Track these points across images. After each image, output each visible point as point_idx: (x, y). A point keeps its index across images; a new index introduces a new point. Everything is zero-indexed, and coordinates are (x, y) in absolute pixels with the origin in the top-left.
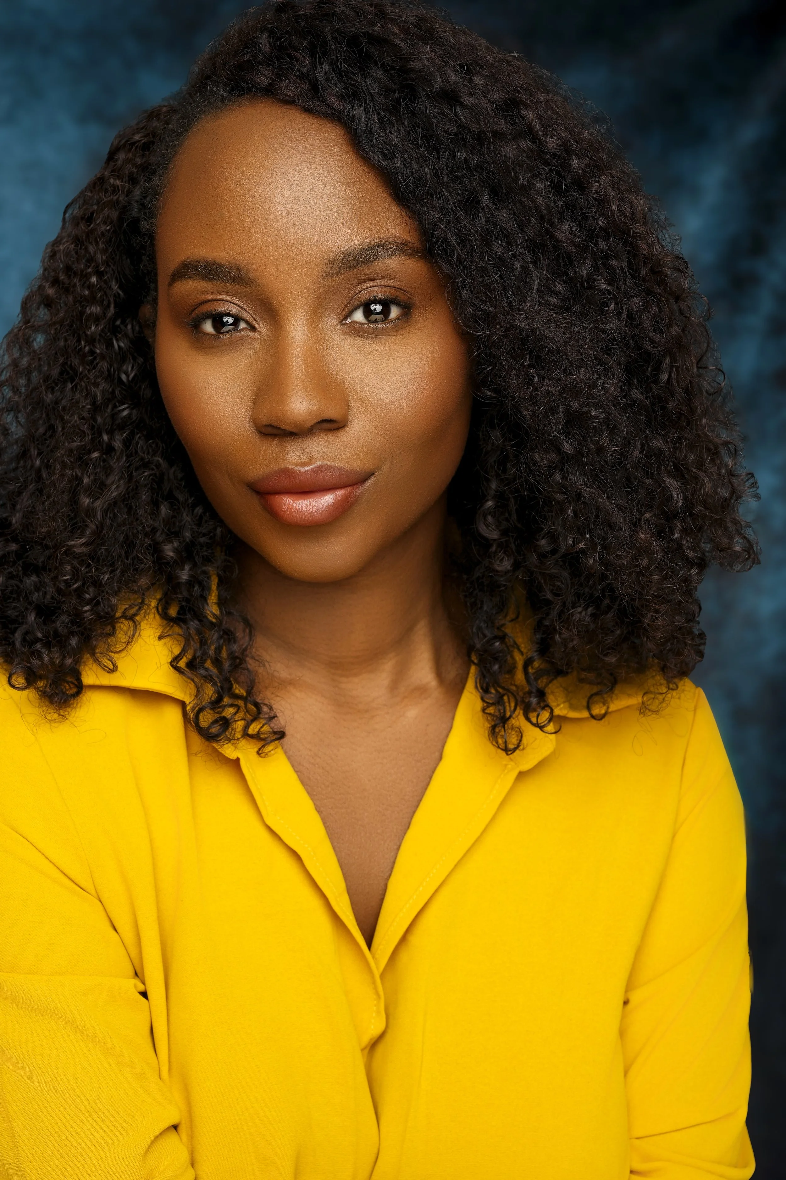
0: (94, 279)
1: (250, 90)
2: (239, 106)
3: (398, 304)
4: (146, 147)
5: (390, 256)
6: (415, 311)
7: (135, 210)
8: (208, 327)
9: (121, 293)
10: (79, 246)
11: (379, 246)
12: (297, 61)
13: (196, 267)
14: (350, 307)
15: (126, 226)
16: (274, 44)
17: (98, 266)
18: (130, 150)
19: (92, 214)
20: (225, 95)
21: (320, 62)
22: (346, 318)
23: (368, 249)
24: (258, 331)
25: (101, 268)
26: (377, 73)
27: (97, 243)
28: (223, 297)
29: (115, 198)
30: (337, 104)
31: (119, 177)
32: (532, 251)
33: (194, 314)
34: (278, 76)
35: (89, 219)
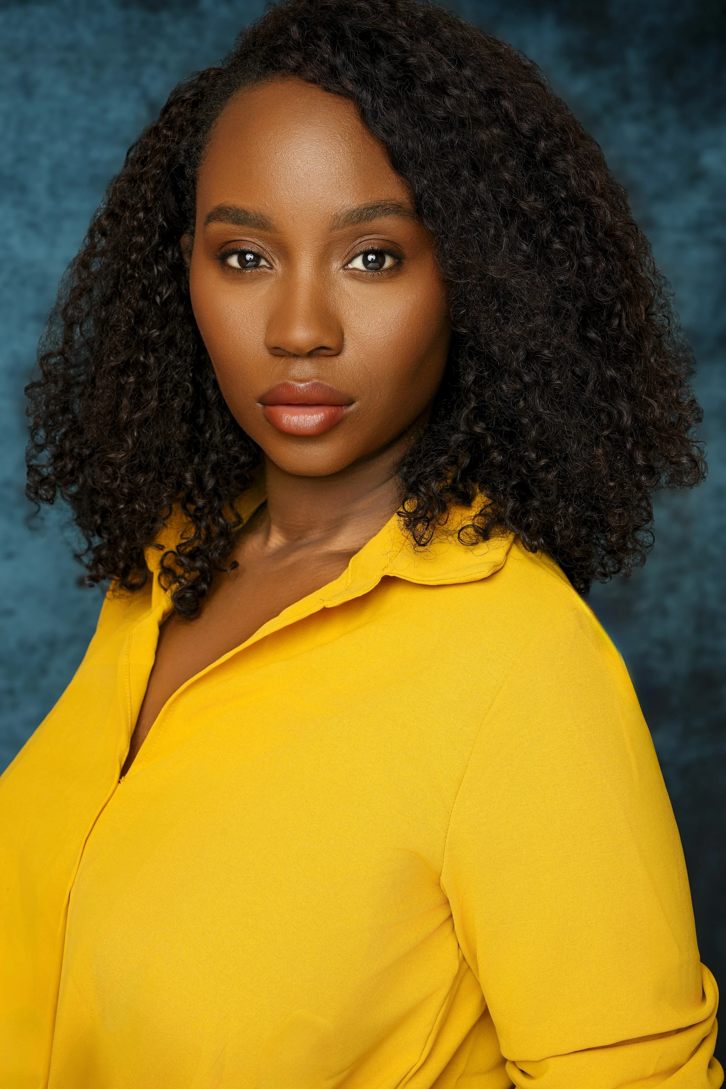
0: (141, 215)
1: (280, 68)
2: (271, 81)
3: (391, 255)
4: (195, 104)
5: (386, 215)
6: (405, 262)
7: (183, 158)
8: (234, 261)
9: (165, 224)
10: (133, 184)
11: (378, 207)
12: (320, 48)
13: (228, 212)
14: (351, 255)
15: (174, 170)
16: (303, 34)
17: (147, 203)
18: (182, 106)
19: (146, 157)
20: (261, 71)
21: (338, 51)
22: (347, 264)
23: (369, 209)
24: (275, 269)
25: (149, 205)
26: (384, 63)
27: (148, 183)
28: (248, 239)
29: (167, 145)
30: (350, 87)
31: (170, 129)
32: (504, 215)
33: (223, 250)
34: (304, 59)
35: (143, 162)
